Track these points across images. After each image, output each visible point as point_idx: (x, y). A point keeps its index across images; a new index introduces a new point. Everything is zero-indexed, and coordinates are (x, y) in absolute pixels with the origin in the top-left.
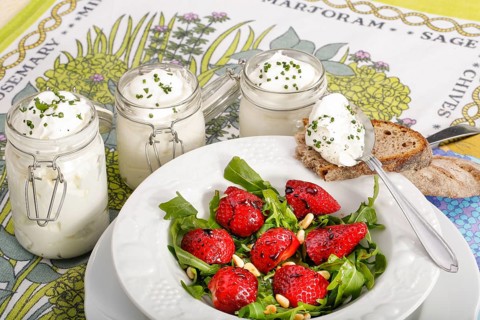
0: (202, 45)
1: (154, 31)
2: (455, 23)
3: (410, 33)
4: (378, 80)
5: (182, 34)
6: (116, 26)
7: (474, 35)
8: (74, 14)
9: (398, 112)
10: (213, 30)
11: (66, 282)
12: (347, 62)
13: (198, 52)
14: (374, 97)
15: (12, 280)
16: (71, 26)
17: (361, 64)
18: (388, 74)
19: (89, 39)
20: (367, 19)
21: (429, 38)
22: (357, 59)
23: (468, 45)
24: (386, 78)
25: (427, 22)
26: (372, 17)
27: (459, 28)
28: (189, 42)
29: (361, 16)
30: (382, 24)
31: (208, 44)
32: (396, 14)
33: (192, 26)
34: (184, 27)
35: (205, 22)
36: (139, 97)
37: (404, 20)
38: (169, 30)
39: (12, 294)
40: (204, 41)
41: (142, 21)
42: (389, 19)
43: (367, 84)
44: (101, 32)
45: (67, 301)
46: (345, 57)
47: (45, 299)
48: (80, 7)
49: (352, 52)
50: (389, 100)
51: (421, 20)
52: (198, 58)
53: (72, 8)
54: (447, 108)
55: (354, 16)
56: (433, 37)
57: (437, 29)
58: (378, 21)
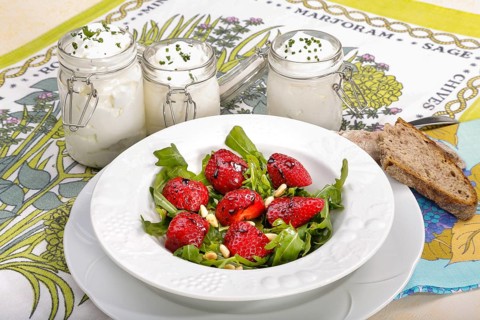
0: (235, 41)
1: (199, 28)
2: (455, 38)
3: (414, 43)
4: (377, 76)
5: (221, 31)
6: (169, 22)
7: (471, 48)
8: (138, 11)
9: (389, 102)
10: (247, 31)
11: (64, 209)
12: (353, 62)
13: (230, 46)
14: (370, 90)
15: (19, 204)
16: (133, 19)
17: (365, 64)
18: (386, 73)
19: (144, 29)
20: (379, 31)
21: (429, 48)
22: (362, 60)
23: (463, 55)
24: (384, 76)
25: (431, 36)
26: (384, 30)
27: (458, 42)
28: (225, 38)
29: (374, 28)
30: (391, 35)
31: (241, 41)
32: (405, 28)
33: (232, 26)
34: (225, 26)
35: (243, 24)
36: (162, 63)
37: (411, 33)
38: (212, 28)
39: (15, 216)
40: (238, 38)
41: (192, 20)
42: (398, 31)
43: (366, 79)
44: (156, 26)
45: (59, 225)
46: (352, 58)
47: (42, 222)
48: (144, 6)
49: (360, 54)
50: (382, 92)
51: (426, 34)
52: (229, 50)
53: (137, 7)
54: (432, 103)
55: (368, 28)
56: (433, 48)
57: (438, 42)
58: (388, 32)
